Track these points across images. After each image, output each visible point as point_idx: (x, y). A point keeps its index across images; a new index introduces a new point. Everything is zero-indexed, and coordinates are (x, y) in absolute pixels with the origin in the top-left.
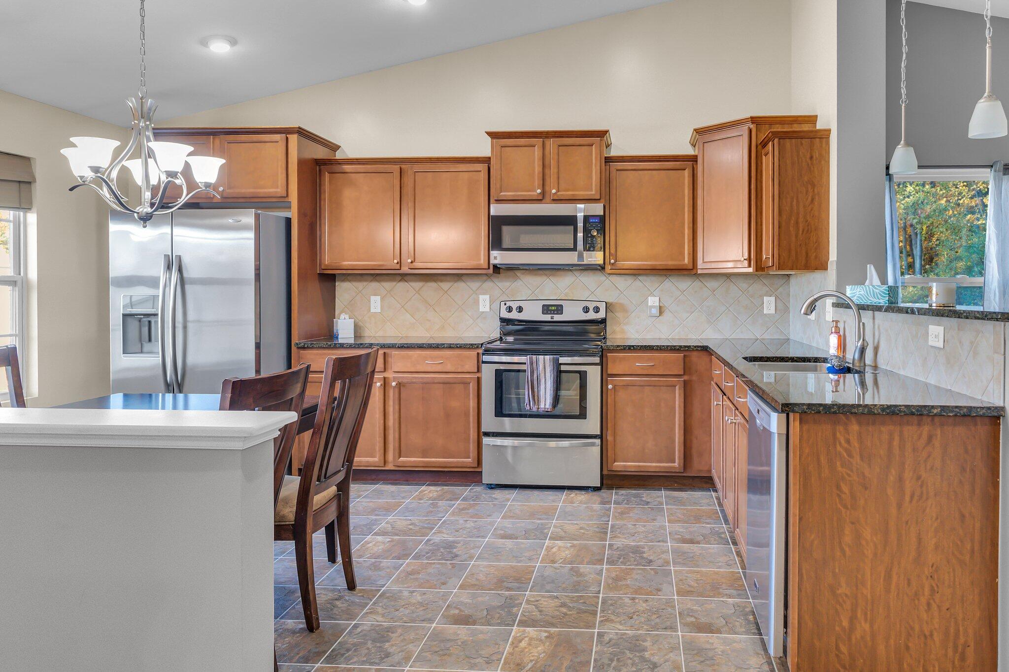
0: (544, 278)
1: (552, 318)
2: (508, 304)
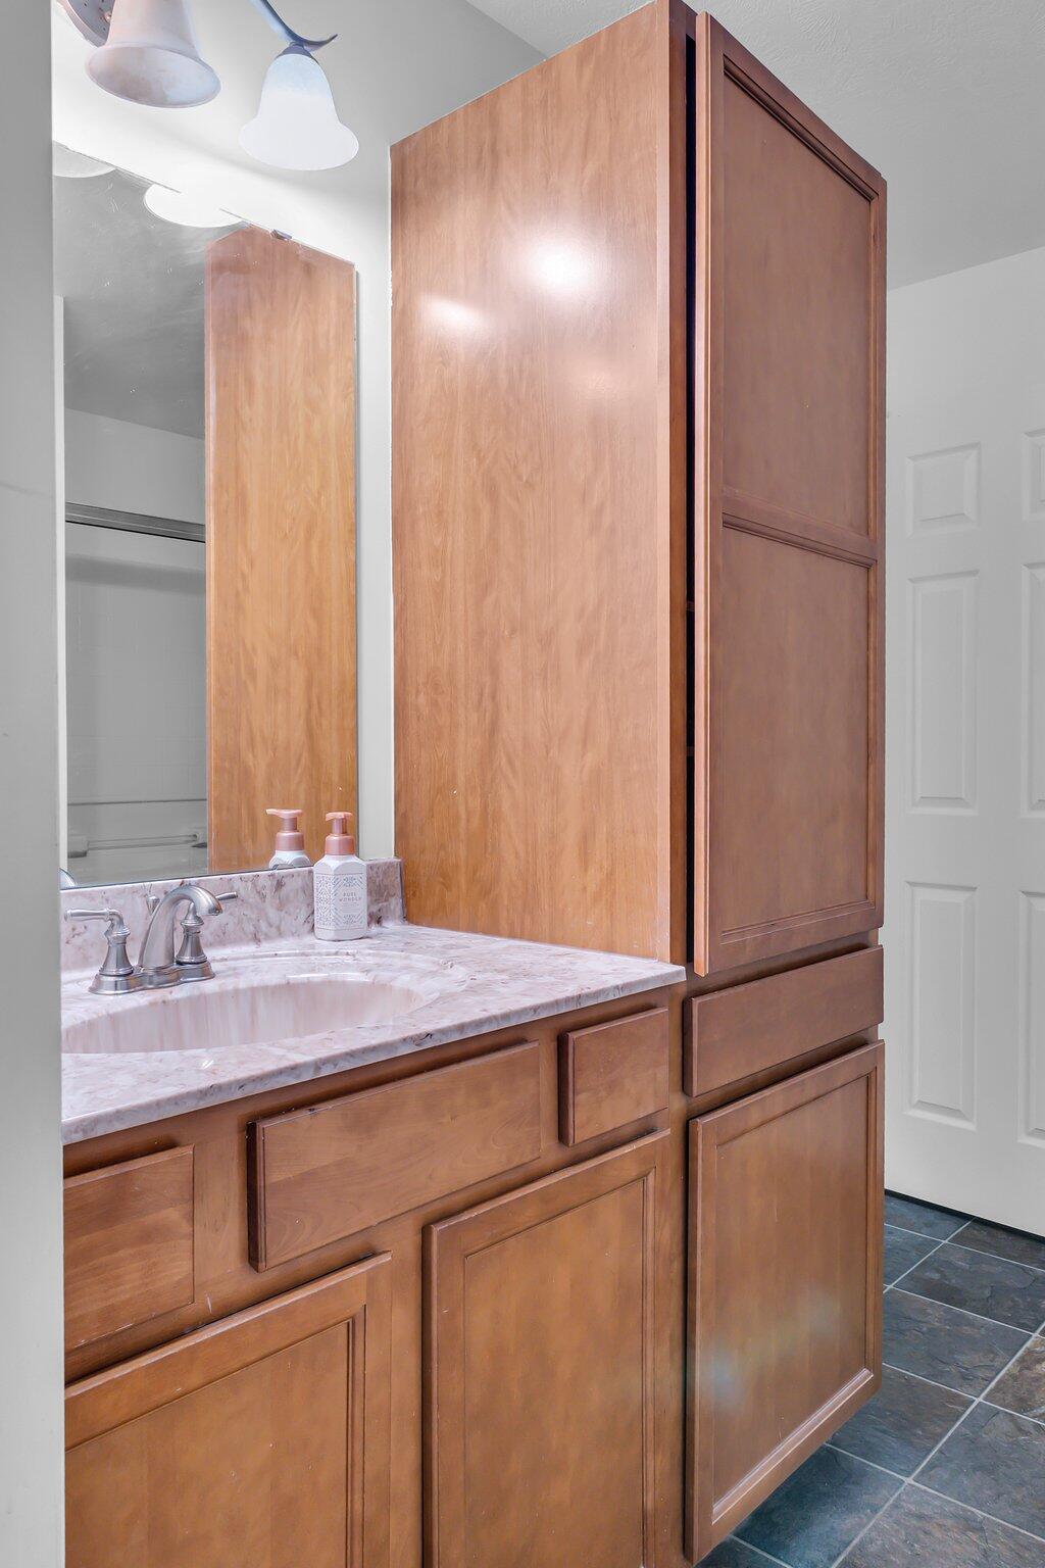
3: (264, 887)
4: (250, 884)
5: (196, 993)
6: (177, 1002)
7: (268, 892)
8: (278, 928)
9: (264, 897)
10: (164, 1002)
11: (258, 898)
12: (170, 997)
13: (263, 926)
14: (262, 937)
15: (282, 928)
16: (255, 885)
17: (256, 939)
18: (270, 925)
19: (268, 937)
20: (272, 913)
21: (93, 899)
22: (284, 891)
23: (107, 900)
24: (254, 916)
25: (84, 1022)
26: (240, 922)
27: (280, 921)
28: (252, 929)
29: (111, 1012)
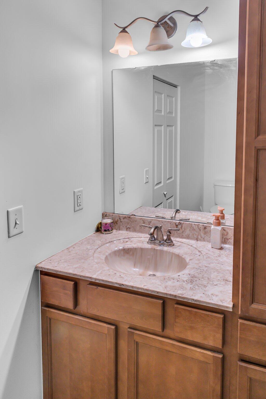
3: (201, 228)
4: (197, 226)
5: (162, 249)
6: (157, 250)
7: (201, 229)
8: (204, 239)
9: (200, 230)
10: (154, 249)
11: (198, 230)
12: (156, 248)
13: (199, 237)
14: (198, 239)
15: (205, 239)
16: (198, 227)
17: (197, 240)
18: (202, 237)
19: (200, 240)
20: (202, 235)
21: (160, 222)
22: (206, 230)
23: (162, 222)
24: (197, 234)
25: (134, 248)
26: (193, 235)
27: (205, 237)
28: (196, 237)
29: (141, 247)
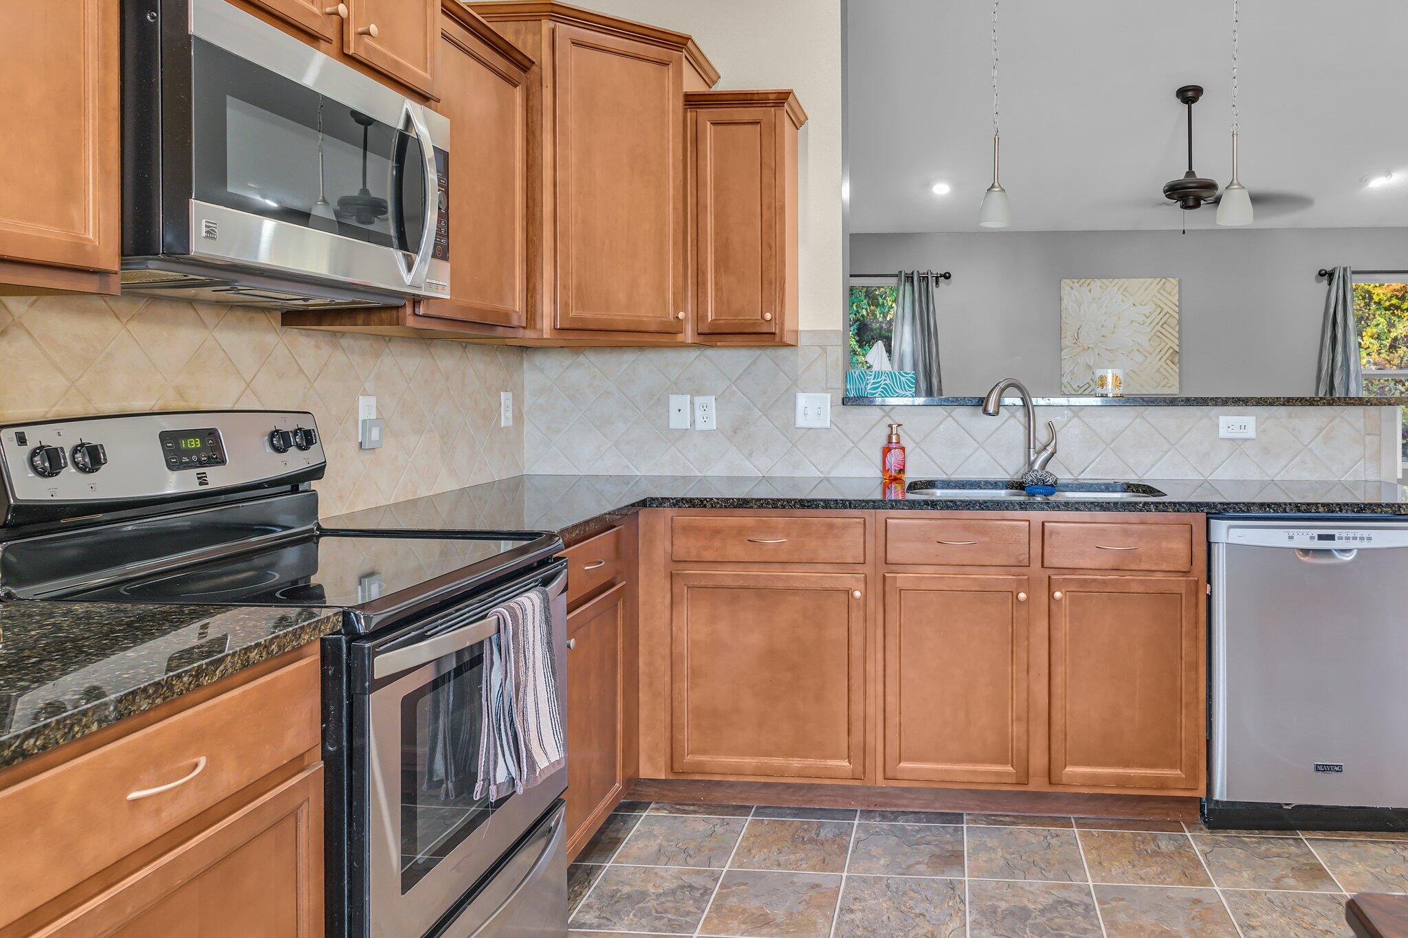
0: (113, 326)
1: (202, 480)
2: (36, 436)
